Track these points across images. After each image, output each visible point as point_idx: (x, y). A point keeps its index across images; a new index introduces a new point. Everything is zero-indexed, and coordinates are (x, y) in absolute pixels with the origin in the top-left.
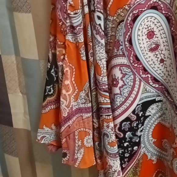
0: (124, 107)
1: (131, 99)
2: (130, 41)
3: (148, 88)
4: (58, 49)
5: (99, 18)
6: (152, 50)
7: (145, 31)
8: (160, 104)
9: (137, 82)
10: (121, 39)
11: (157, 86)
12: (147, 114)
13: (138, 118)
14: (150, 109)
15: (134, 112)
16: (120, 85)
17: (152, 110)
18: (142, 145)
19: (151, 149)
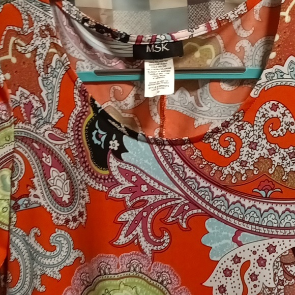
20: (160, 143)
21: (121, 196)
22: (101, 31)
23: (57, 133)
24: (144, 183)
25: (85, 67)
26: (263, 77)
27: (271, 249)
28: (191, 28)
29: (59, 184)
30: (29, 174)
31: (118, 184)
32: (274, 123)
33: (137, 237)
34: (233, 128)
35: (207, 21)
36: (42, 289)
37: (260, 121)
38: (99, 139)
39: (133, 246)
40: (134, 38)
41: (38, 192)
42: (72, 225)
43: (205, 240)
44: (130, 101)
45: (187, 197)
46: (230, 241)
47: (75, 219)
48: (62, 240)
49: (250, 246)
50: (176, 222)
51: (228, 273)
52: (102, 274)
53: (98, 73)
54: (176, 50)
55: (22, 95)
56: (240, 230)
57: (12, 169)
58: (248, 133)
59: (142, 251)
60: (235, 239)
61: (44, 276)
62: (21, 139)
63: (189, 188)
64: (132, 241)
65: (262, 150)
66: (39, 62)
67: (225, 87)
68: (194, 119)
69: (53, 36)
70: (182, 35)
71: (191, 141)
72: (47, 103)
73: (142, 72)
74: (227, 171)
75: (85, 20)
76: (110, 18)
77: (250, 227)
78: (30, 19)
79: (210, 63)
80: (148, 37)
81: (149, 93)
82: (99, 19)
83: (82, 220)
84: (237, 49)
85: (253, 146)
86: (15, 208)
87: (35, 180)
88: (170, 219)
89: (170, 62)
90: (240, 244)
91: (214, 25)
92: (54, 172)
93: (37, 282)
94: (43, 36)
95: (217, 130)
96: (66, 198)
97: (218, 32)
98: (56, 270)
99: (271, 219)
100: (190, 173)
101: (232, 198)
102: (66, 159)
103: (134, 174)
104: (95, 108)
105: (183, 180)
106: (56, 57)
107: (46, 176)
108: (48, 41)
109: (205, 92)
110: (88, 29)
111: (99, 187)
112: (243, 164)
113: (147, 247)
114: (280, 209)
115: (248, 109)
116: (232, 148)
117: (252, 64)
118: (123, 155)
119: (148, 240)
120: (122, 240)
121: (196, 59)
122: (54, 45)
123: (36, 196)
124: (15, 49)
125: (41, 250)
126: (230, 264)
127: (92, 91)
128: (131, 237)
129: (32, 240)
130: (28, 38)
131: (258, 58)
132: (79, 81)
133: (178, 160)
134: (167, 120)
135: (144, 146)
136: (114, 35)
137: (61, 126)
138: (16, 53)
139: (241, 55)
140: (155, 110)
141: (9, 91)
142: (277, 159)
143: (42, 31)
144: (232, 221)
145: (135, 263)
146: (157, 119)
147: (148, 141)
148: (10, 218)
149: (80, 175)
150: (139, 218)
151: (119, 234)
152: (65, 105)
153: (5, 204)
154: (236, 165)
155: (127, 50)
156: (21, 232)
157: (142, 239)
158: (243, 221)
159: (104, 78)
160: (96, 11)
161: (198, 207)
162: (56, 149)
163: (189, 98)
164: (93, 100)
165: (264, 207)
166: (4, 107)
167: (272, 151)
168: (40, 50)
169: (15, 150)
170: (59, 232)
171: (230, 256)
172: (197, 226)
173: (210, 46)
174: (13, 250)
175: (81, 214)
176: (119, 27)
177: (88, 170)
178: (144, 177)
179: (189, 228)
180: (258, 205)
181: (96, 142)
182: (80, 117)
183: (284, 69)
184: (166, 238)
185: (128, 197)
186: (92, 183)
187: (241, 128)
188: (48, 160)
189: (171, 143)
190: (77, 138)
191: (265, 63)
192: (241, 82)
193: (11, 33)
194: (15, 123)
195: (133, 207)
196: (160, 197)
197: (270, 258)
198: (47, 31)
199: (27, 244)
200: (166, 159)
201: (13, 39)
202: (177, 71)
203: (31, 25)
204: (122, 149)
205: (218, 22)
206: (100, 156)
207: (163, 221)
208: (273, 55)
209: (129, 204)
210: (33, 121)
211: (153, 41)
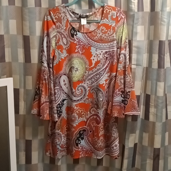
0: (58, 100)
1: (60, 98)
2: (59, 82)
3: (64, 95)
4: (40, 85)
5: (52, 77)
6: (64, 85)
7: (63, 80)
8: (67, 100)
9: (61, 93)
10: (57, 82)
11: (66, 95)
12: (64, 103)
13: (62, 104)
14: (64, 102)
15: (60, 102)
16: (57, 94)
17: (65, 102)
18: (63, 113)
19: (65, 115)
20: (84, 33)
21: (76, 43)
22: (73, 13)
23: (65, 31)
24: (80, 40)
25: (70, 19)
26: (101, 22)
27: (102, 52)
28: (89, 13)
29: (65, 41)
30: (59, 39)
31: (76, 41)
32: (103, 30)
33: (79, 50)
34: (96, 31)
35: (92, 12)
36: (61, 61)
37: (100, 29)
38: (72, 32)
39: (78, 52)
40: (79, 14)
41: (61, 42)
42: (67, 49)
43: (91, 51)
44: (78, 26)
45: (88, 43)
46: (95, 51)
47: (67, 48)
48: (64, 51)
49: (98, 51)
50: (86, 48)
51: (95, 56)
52: (72, 57)
53: (72, 20)
54: (87, 17)
55: (59, 24)
56: (97, 49)
57: (56, 38)
58: (99, 31)
59: (80, 53)
60: (96, 50)
61: (61, 58)
62: (58, 32)
63: (88, 41)
64: (78, 51)
65: (101, 35)
66: (62, 18)
67: (95, 23)
68: (89, 29)
69: (65, 13)
70: (88, 14)
71: (89, 33)
72: (63, 25)
73: (81, 20)
74: (95, 38)
75: (70, 11)
76: (75, 10)
77: (98, 48)
78: (61, 10)
79: (92, 19)
80: (82, 14)
81: (82, 24)
82: (73, 10)
83: (69, 48)
84: (97, 17)
85: (99, 34)
86: (56, 45)
87: (60, 40)
88: (85, 47)
89: (86, 18)
90: (97, 51)
91: (93, 13)
92: (64, 38)
93: (60, 59)
94: (63, 13)
95: (93, 31)
96: (66, 44)
97: (94, 14)
98: (63, 57)
99: (102, 46)
100: (89, 39)
101: (96, 43)
102: (66, 36)
103: (79, 39)
104: (72, 27)
105: (87, 40)
106: (65, 17)
107: (62, 39)
108: (64, 14)
109: (91, 24)
110: (71, 12)
111: (72, 41)
112: (98, 37)
113: (81, 52)
114: (103, 45)
115: (98, 27)
116: (96, 34)
117: (99, 20)
118: (77, 35)
119: (81, 51)
120: (76, 51)
121: (90, 18)
122: (65, 15)
123: (60, 43)
124: (58, 15)
125: (61, 53)
126: (95, 55)
127: (72, 23)
128: (78, 50)
129: (59, 51)
130: (60, 14)
131: (100, 19)
132: (69, 21)
133: (87, 36)
134: (84, 30)
135: (81, 34)
136: (76, 13)
137: (65, 30)
138: (58, 16)
139: (98, 18)
140: (82, 27)
141: (56, 23)
142: (103, 36)
143: (63, 12)
144: (96, 47)
145: (78, 55)
146: (83, 29)
147: (81, 33)
148: (55, 47)
149: (69, 39)
150: (80, 47)
151: (76, 50)
152: (66, 26)
153: (54, 44)
154: (96, 37)
155: (78, 16)
156: (57, 50)
157: (80, 51)
158: (97, 47)
159: (74, 21)
160: (72, 9)
161: (90, 45)
162: (64, 34)
163: (89, 25)
164: (72, 25)
165: (101, 44)
166: (55, 26)
167: (102, 35)
168: (62, 16)
169: (57, 34)
170: (64, 50)
171: (95, 53)
172: (89, 48)
173: (92, 16)
174: (55, 53)
175: (68, 47)
176: (76, 12)
177: (70, 38)
178: (80, 39)
179: (88, 49)
180: (100, 44)
181: (72, 33)
182: (69, 28)
183: (104, 20)
184: (84, 51)
185: (77, 43)
186: (71, 40)
187: (97, 30)
188: (63, 36)
189: (86, 33)
190: (68, 32)
191: (101, 19)
192: (98, 23)
193: (57, 12)
194: (57, 29)
195: (78, 45)
196: (83, 43)
197: (102, 53)
198: (64, 12)
199: (58, 52)
200: (85, 36)
201: (57, 14)
202: (87, 20)
203: (61, 11)
204: (77, 34)
205: (94, 12)
206: (73, 35)
207: (84, 47)
208: (103, 18)
209: (78, 44)
210: (60, 29)
211: (83, 15)
